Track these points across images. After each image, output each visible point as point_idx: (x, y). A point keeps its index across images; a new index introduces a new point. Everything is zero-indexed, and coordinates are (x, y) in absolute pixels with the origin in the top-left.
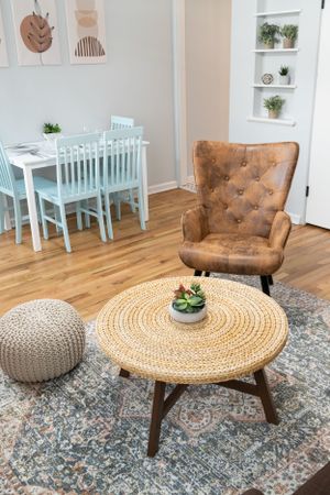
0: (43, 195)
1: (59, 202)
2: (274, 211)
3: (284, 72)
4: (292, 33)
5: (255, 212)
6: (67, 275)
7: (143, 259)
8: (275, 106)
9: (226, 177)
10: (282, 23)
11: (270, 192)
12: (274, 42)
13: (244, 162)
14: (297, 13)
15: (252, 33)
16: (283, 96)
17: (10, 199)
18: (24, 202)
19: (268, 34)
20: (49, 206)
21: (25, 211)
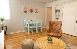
0: (30, 27)
1: (32, 28)
2: (59, 29)
3: (58, 15)
4: (59, 11)
5: (56, 30)
6: (32, 37)
7: (41, 35)
8: (57, 19)
9: (53, 25)
10: (58, 10)
11: (59, 27)
12: (57, 12)
13: (55, 24)
14: (60, 9)
15: (55, 11)
16: (58, 18)
17: (26, 28)
18: (28, 28)
19: (56, 11)
20: (31, 29)
21: (28, 29)
